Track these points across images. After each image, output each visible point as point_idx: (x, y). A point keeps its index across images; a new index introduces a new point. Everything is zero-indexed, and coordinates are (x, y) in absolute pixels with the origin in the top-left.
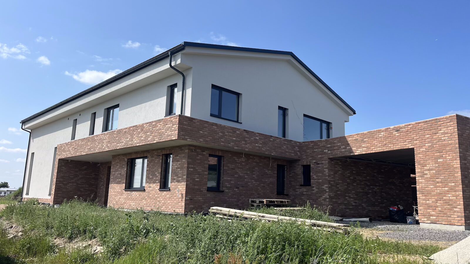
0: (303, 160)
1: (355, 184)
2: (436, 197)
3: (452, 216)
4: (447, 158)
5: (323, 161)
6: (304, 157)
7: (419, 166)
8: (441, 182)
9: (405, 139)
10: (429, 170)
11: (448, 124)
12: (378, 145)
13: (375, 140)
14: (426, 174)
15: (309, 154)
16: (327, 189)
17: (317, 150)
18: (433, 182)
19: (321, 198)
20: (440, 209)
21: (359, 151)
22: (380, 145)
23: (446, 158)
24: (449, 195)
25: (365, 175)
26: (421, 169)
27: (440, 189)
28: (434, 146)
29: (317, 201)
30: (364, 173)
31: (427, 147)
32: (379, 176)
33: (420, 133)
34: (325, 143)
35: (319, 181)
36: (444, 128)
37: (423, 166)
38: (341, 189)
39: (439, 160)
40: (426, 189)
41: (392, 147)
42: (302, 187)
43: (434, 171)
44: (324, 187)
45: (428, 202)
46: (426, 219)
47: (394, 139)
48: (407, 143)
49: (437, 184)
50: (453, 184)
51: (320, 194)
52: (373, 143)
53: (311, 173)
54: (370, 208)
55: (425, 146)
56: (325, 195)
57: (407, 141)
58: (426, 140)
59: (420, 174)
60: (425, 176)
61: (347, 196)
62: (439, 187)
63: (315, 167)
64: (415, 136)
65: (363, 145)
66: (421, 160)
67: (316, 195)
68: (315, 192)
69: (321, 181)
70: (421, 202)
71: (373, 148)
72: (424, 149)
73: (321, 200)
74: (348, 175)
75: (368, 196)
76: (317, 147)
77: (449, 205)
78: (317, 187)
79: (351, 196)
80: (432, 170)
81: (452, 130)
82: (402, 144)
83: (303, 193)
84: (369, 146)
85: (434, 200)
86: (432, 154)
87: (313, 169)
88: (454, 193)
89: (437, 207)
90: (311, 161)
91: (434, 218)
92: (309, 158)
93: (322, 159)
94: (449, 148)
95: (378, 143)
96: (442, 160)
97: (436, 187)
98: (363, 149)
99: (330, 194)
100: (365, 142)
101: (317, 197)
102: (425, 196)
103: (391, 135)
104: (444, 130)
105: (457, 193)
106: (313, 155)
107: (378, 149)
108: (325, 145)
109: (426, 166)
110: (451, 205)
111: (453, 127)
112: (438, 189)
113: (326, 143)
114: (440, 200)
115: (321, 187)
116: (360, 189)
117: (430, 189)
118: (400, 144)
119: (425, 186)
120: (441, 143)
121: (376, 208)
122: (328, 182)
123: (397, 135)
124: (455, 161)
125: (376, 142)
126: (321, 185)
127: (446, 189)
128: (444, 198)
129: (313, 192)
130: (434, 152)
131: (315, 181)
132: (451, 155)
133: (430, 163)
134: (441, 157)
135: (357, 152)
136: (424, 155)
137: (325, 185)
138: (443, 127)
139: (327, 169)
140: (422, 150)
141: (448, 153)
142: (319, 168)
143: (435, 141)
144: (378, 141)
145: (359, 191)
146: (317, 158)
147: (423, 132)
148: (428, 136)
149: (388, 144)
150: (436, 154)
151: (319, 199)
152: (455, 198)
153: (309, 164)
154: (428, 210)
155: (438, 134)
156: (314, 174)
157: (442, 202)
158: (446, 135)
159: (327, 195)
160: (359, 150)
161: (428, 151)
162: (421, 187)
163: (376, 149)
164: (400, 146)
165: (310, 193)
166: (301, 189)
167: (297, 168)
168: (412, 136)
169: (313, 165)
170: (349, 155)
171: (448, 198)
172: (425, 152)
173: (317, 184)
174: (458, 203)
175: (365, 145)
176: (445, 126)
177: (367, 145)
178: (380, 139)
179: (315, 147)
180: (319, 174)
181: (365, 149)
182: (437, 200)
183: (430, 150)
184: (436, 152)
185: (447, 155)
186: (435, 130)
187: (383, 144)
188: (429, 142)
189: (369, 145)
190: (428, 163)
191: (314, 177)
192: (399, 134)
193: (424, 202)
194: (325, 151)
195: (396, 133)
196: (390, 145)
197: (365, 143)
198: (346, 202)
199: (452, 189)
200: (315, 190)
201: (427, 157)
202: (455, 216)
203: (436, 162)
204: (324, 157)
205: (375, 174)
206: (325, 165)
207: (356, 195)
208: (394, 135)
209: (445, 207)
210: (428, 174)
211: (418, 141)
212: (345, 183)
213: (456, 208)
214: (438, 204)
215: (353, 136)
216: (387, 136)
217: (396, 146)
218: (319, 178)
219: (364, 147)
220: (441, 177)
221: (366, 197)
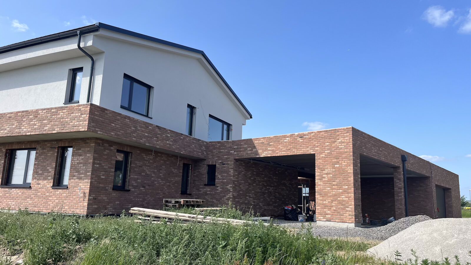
0: (209, 160)
1: (255, 185)
2: (332, 198)
3: (345, 215)
4: (343, 164)
5: (229, 161)
6: (210, 157)
7: (319, 170)
8: (337, 185)
9: (308, 145)
10: (327, 174)
11: (345, 135)
12: (283, 149)
13: (280, 144)
14: (324, 178)
15: (215, 154)
16: (231, 188)
17: (223, 150)
18: (330, 185)
19: (225, 197)
20: (334, 208)
21: (265, 154)
22: (285, 149)
23: (341, 164)
24: (343, 197)
25: (263, 176)
26: (320, 173)
27: (336, 191)
28: (333, 153)
29: (221, 200)
30: (262, 174)
31: (327, 154)
32: (274, 177)
33: (321, 140)
34: (231, 144)
35: (224, 181)
36: (342, 137)
37: (322, 171)
38: (243, 190)
39: (336, 166)
40: (324, 190)
41: (295, 152)
42: (206, 186)
43: (331, 175)
44: (229, 187)
45: (324, 202)
46: (322, 218)
47: (297, 144)
48: (310, 149)
49: (334, 187)
50: (346, 187)
51: (224, 193)
52: (278, 147)
53: (216, 173)
54: (266, 207)
55: (325, 152)
56: (229, 195)
57: (309, 147)
58: (326, 147)
59: (319, 177)
60: (323, 179)
61: (247, 196)
62: (335, 189)
63: (221, 167)
64: (316, 143)
65: (269, 149)
66: (320, 164)
67: (219, 195)
68: (219, 191)
69: (226, 181)
70: (319, 202)
71: (279, 151)
72: (324, 155)
73: (225, 199)
74: (249, 175)
75: (265, 196)
76: (224, 147)
77: (342, 205)
78: (222, 186)
79: (251, 196)
80: (329, 174)
81: (348, 140)
82: (305, 149)
83: (206, 192)
84: (275, 150)
85: (330, 200)
86: (330, 160)
87: (219, 169)
88: (347, 195)
89: (332, 206)
90: (217, 161)
91: (330, 216)
92: (215, 158)
93: (228, 160)
94: (344, 156)
95: (283, 147)
96: (338, 165)
97: (333, 189)
98: (269, 152)
99: (233, 194)
100: (271, 145)
101: (220, 196)
102: (323, 197)
103: (296, 141)
104: (342, 140)
105: (350, 195)
106: (219, 155)
107: (283, 153)
108: (231, 146)
109: (324, 170)
110: (344, 205)
111: (349, 138)
112: (334, 190)
113: (233, 144)
114: (335, 201)
115: (226, 187)
116: (259, 189)
117: (327, 190)
118: (303, 149)
119: (323, 188)
120: (338, 150)
121: (270, 207)
122: (232, 182)
123: (301, 141)
124: (349, 167)
125: (281, 146)
126: (225, 185)
127: (341, 191)
128: (339, 199)
129: (217, 191)
130: (332, 158)
131: (220, 180)
132: (346, 161)
133: (329, 168)
134: (337, 163)
135: (263, 154)
136: (323, 161)
137: (229, 185)
138: (340, 137)
139: (232, 170)
140: (321, 156)
141: (344, 160)
142: (225, 168)
143: (333, 149)
144: (283, 146)
145: (257, 191)
146: (223, 158)
147: (324, 140)
148: (327, 144)
149: (292, 148)
150: (333, 160)
151: (223, 199)
152: (347, 199)
153: (214, 164)
154: (324, 210)
155: (336, 143)
156: (219, 174)
157: (336, 202)
158: (343, 144)
159: (231, 195)
160: (265, 152)
161: (327, 157)
162: (319, 189)
163: (281, 153)
164: (302, 151)
165: (214, 193)
166: (204, 188)
167: (202, 167)
168: (314, 143)
169: (219, 165)
170: (255, 156)
171: (342, 199)
172: (324, 158)
173: (222, 183)
174: (350, 203)
175: (271, 148)
176: (342, 136)
177: (273, 148)
178: (285, 144)
179: (221, 147)
180: (224, 174)
181: (271, 152)
182: (332, 201)
183: (329, 157)
184: (333, 158)
185: (343, 162)
186: (333, 139)
187: (288, 149)
188: (328, 150)
189: (275, 148)
190: (327, 168)
191: (219, 177)
192: (303, 141)
193: (321, 202)
194: (231, 152)
195: (300, 139)
196: (293, 150)
197: (271, 147)
198: (247, 202)
199: (345, 191)
200: (219, 190)
201: (326, 162)
202: (347, 215)
203: (334, 168)
204: (230, 158)
205: (271, 176)
206: (231, 166)
207: (255, 195)
208: (298, 141)
209: (339, 206)
210: (326, 177)
211: (319, 148)
212: (246, 184)
213: (348, 207)
214: (333, 204)
215: (259, 140)
216: (291, 142)
217: (299, 151)
218: (224, 177)
219: (269, 151)
220: (337, 181)
221: (263, 197)
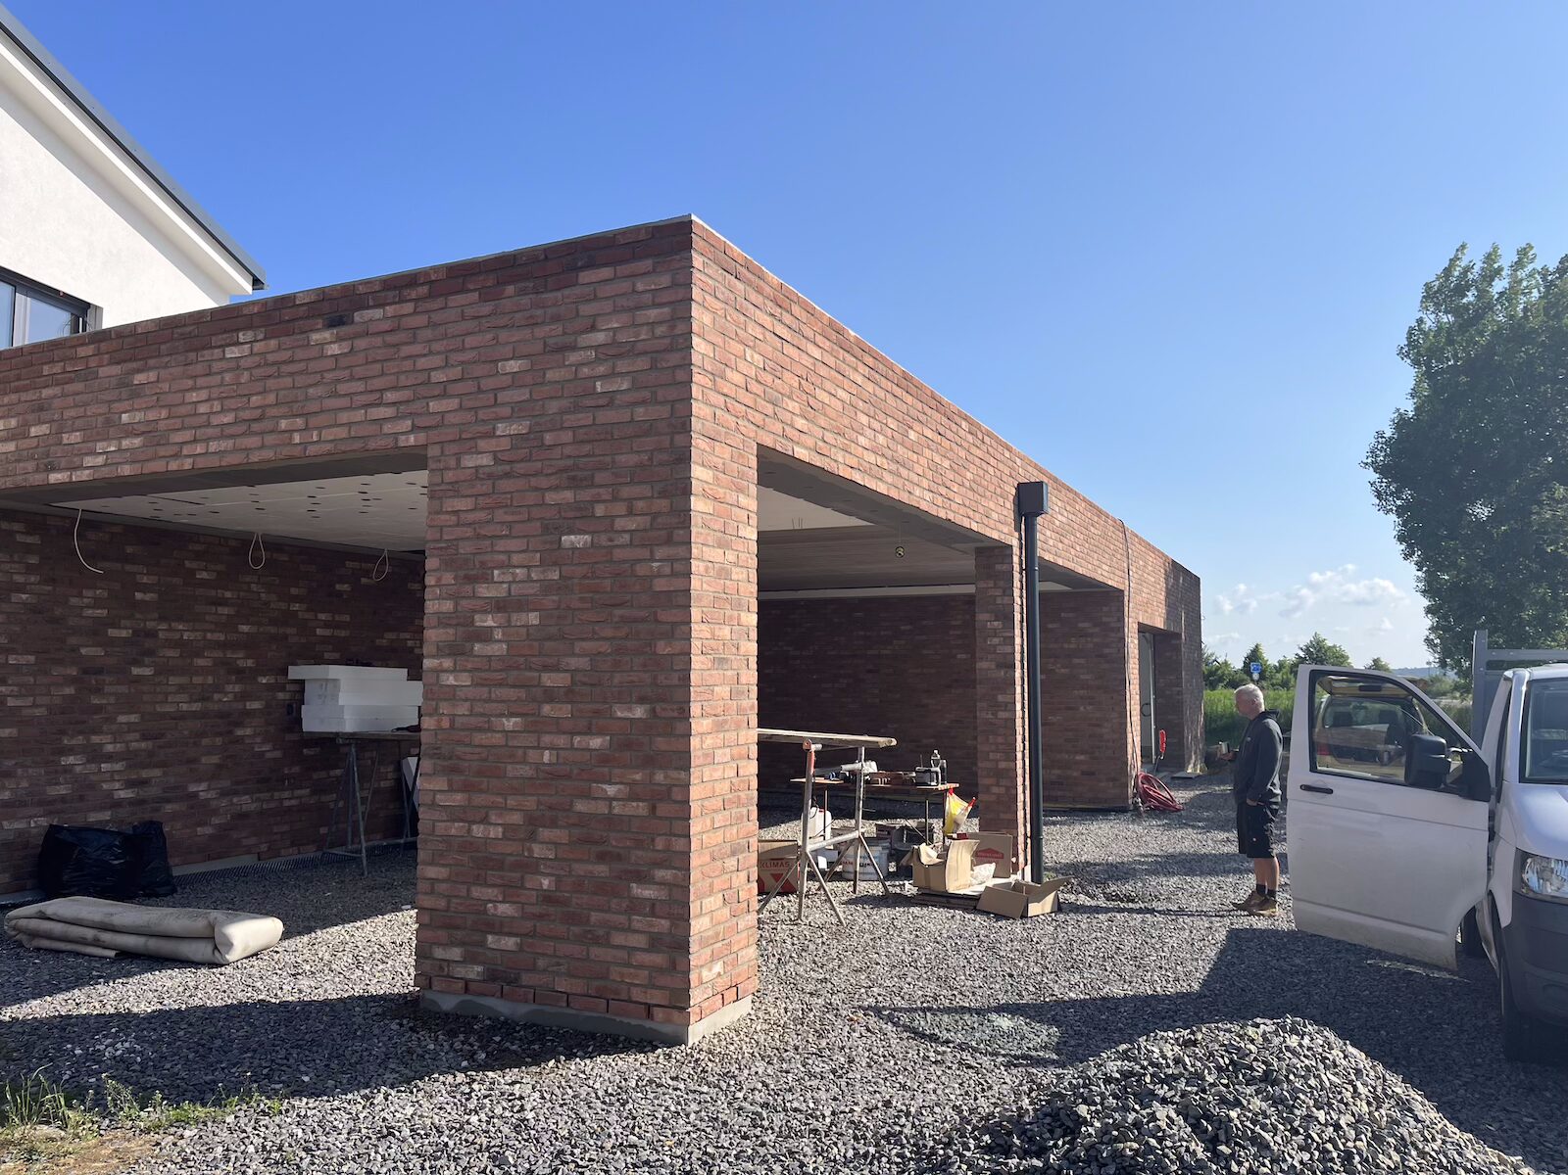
2: (530, 803)
3: (618, 939)
4: (619, 523)
7: (448, 578)
8: (569, 695)
9: (377, 383)
10: (500, 606)
12: (215, 420)
13: (200, 382)
14: (485, 636)
18: (522, 693)
20: (546, 883)
21: (100, 460)
22: (228, 418)
23: (609, 523)
24: (611, 790)
26: (455, 597)
27: (561, 741)
28: (548, 438)
31: (505, 444)
33: (469, 341)
36: (615, 311)
37: (471, 579)
39: (568, 540)
40: (479, 738)
41: (297, 439)
43: (533, 618)
45: (478, 830)
46: (455, 953)
47: (312, 379)
48: (389, 412)
49: (546, 709)
50: (639, 712)
52: (183, 403)
55: (491, 435)
57: (390, 396)
58: (502, 397)
59: (451, 631)
60: (477, 647)
62: (557, 726)
64: (437, 360)
65: (125, 417)
66: (459, 532)
70: (441, 828)
71: (187, 435)
72: (486, 460)
77: (602, 857)
80: (522, 605)
81: (660, 330)
82: (359, 415)
84: (162, 425)
85: (516, 818)
86: (532, 498)
88: (638, 777)
89: (531, 866)
91: (510, 943)
94: (633, 459)
95: (217, 406)
96: (587, 537)
97: (537, 726)
98: (125, 443)
100: (136, 392)
102: (467, 788)
103: (300, 354)
104: (615, 330)
105: (659, 777)
107: (213, 446)
109: (487, 579)
110: (619, 858)
111: (666, 310)
112: (546, 739)
114: (553, 824)
117: (497, 739)
118: (344, 417)
119: (474, 721)
120: (584, 418)
123: (334, 349)
124: (660, 552)
125: (204, 395)
127: (596, 742)
128: (581, 806)
130: (544, 482)
132: (640, 505)
133: (516, 559)
134: (579, 517)
135: (89, 461)
136: (481, 500)
138: (608, 306)
140: (470, 461)
141: (626, 492)
143: (553, 406)
144: (215, 392)
147: (489, 336)
148: (513, 366)
149: (274, 411)
150: (551, 498)
152: (640, 808)
154: (477, 892)
155: (573, 358)
157: (560, 835)
158: (622, 366)
160: (100, 447)
161: (507, 475)
162: (446, 724)
163: (199, 449)
164: (342, 433)
168: (422, 363)
170: (37, 479)
171: (602, 808)
172: (490, 476)
174: (660, 844)
175: (139, 416)
177: (152, 415)
178: (228, 377)
181: (137, 442)
182: (533, 822)
183: (520, 468)
184: (554, 481)
185: (620, 508)
186: (557, 328)
187: (246, 415)
188: (518, 411)
189: (164, 413)
190: (503, 557)
192: (345, 347)
193: (456, 828)
195: (327, 335)
196: (283, 424)
197: (138, 403)
199: (627, 745)
201: (500, 515)
202: (639, 941)
203: (553, 556)
208: (314, 352)
209: (580, 869)
210: (498, 635)
211: (454, 403)
213: (642, 878)
214: (538, 851)
215: (69, 353)
216: (271, 358)
217: (320, 429)
219: (130, 431)
220: (574, 662)
